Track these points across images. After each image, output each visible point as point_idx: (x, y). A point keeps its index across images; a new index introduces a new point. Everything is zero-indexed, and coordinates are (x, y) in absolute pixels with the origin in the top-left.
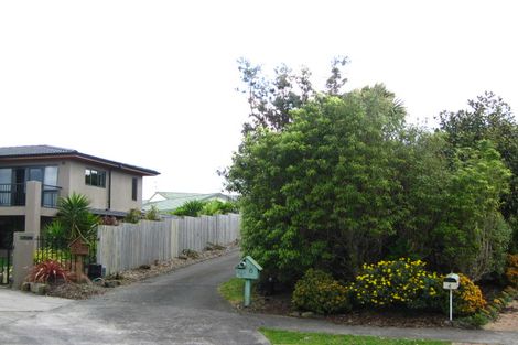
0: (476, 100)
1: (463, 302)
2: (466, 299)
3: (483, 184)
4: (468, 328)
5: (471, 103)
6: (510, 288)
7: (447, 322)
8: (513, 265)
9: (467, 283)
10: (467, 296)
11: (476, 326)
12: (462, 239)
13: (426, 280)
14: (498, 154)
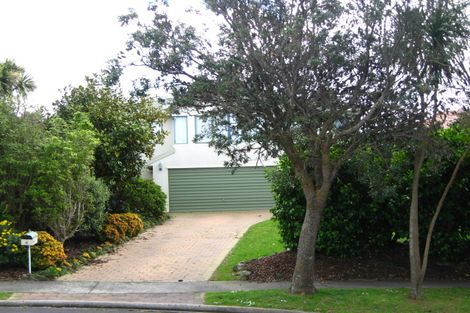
0: (91, 77)
1: (42, 257)
2: (45, 254)
3: (68, 151)
4: (42, 280)
5: (87, 79)
6: (108, 243)
7: (25, 275)
8: (112, 223)
9: (48, 240)
10: (47, 251)
11: (51, 278)
12: (48, 201)
13: (10, 238)
14: (91, 124)
